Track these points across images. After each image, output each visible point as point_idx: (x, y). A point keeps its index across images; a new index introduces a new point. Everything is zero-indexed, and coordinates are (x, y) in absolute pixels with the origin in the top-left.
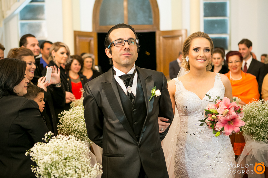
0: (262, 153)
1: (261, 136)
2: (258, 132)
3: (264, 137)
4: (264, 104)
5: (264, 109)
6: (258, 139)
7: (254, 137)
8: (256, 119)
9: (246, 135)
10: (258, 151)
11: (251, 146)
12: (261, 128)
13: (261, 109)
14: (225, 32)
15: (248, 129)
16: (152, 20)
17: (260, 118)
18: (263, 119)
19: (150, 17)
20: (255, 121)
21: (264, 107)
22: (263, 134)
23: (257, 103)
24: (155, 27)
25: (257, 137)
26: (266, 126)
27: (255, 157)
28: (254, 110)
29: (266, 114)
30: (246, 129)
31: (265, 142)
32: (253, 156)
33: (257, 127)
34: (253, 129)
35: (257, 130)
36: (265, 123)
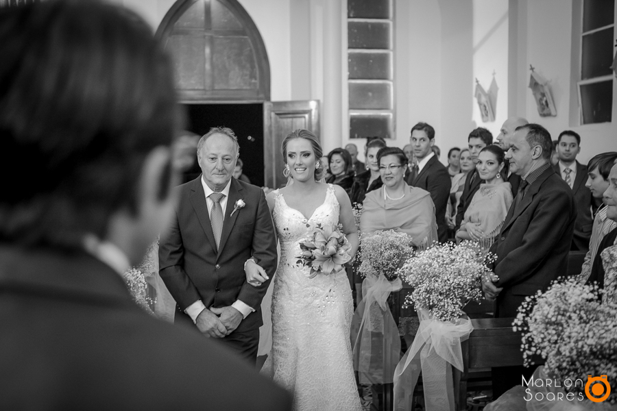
0: (449, 343)
1: (447, 312)
2: (442, 304)
3: (453, 312)
4: (453, 252)
5: (453, 261)
6: (441, 316)
7: (435, 314)
8: (440, 280)
9: (421, 309)
10: (443, 339)
11: (430, 330)
12: (447, 296)
13: (448, 261)
14: (385, 107)
15: (424, 299)
16: (256, 81)
17: (446, 278)
18: (451, 281)
19: (252, 76)
20: (436, 285)
21: (453, 257)
22: (451, 309)
23: (440, 250)
24: (262, 96)
25: (440, 314)
26: (456, 293)
27: (437, 351)
28: (435, 264)
29: (457, 271)
30: (422, 298)
31: (453, 322)
32: (433, 348)
33: (441, 294)
34: (434, 297)
35: (441, 300)
36: (454, 288)
